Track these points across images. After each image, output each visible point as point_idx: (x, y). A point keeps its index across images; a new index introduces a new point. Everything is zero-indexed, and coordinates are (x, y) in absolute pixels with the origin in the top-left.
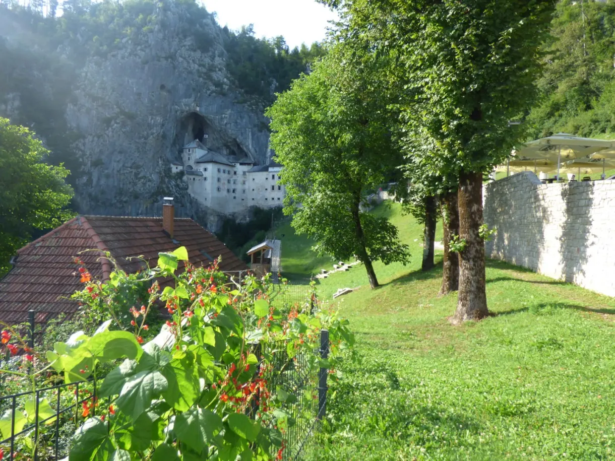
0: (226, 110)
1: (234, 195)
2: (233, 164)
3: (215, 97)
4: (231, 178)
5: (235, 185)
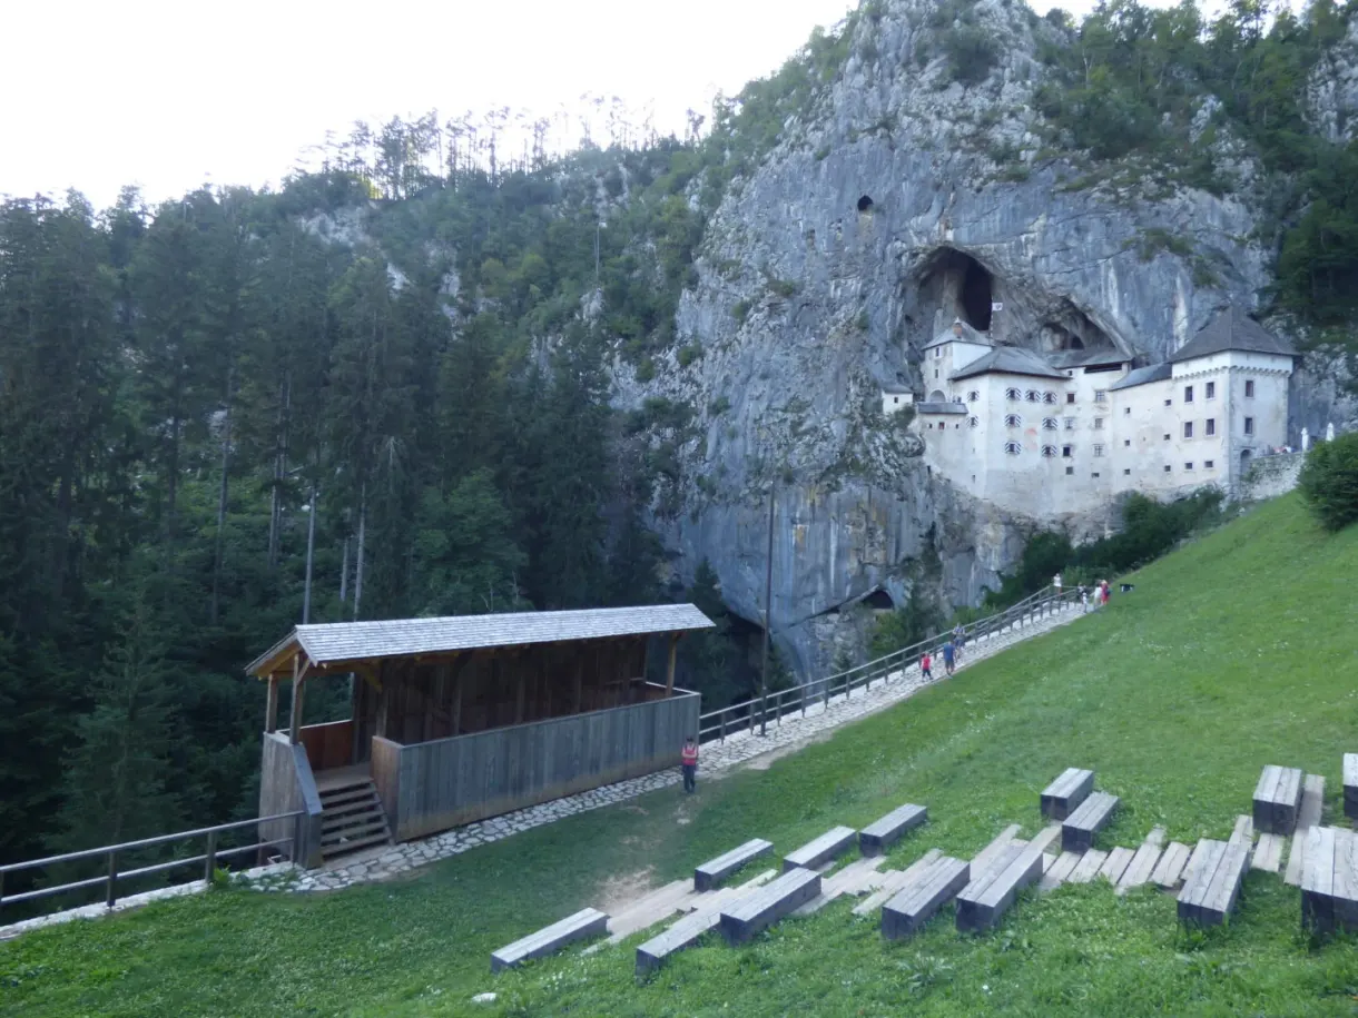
0: (1031, 220)
1: (1067, 462)
2: (1065, 373)
3: (995, 191)
4: (1058, 412)
5: (1069, 432)
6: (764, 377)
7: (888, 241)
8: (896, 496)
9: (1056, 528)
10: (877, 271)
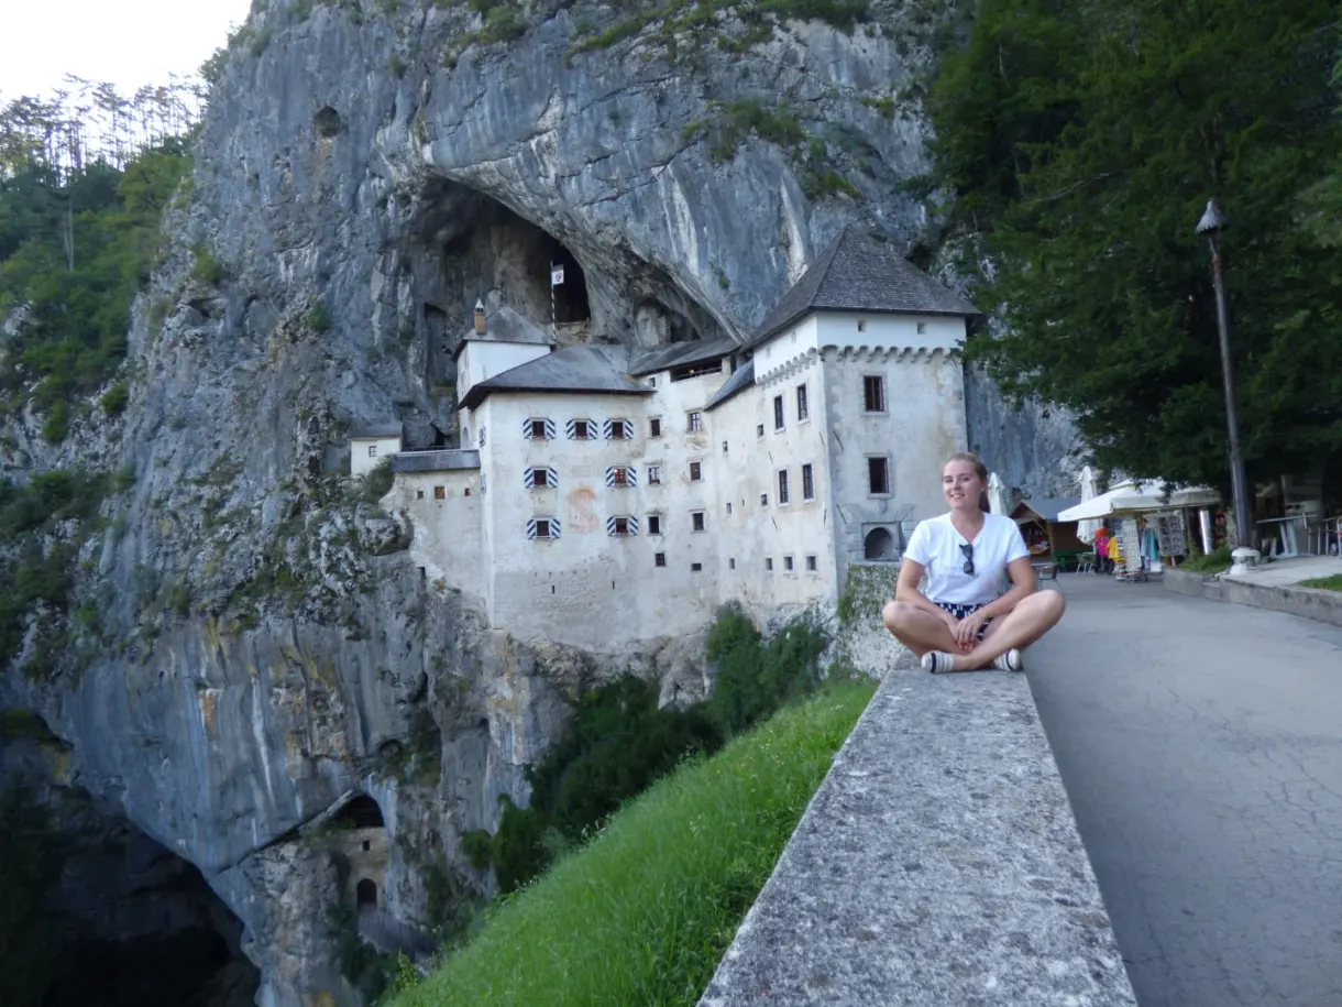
0: (538, 108)
1: (654, 544)
2: (645, 383)
3: (476, 64)
4: (638, 455)
5: (655, 489)
6: (179, 426)
7: (358, 179)
8: (344, 632)
9: (639, 668)
10: (345, 230)
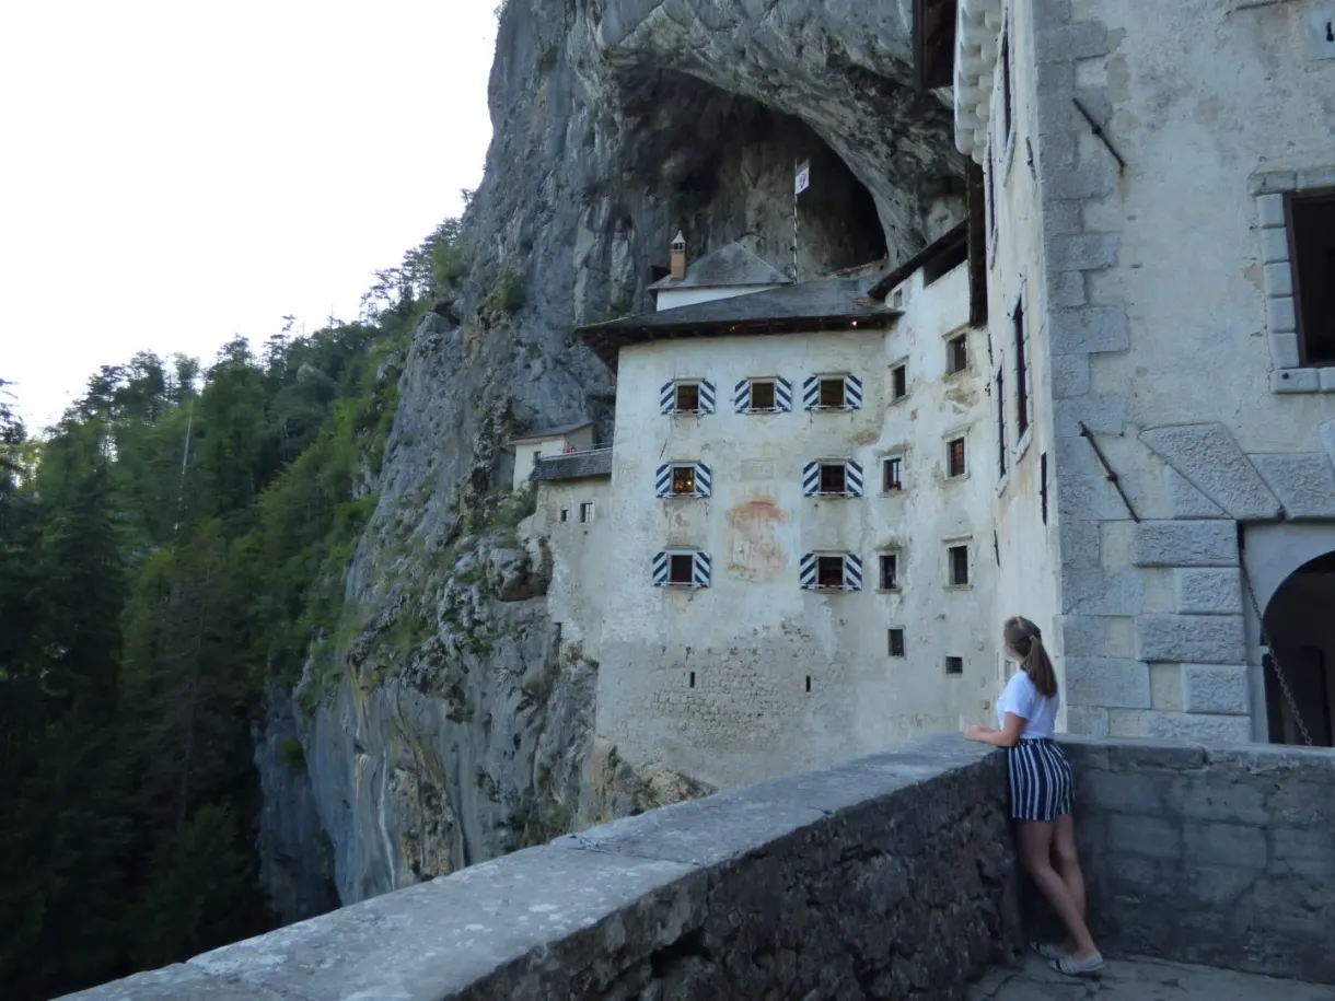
1: (886, 611)
2: (889, 301)
6: (409, 444)
7: (565, 115)
8: (444, 708)
10: (550, 183)
